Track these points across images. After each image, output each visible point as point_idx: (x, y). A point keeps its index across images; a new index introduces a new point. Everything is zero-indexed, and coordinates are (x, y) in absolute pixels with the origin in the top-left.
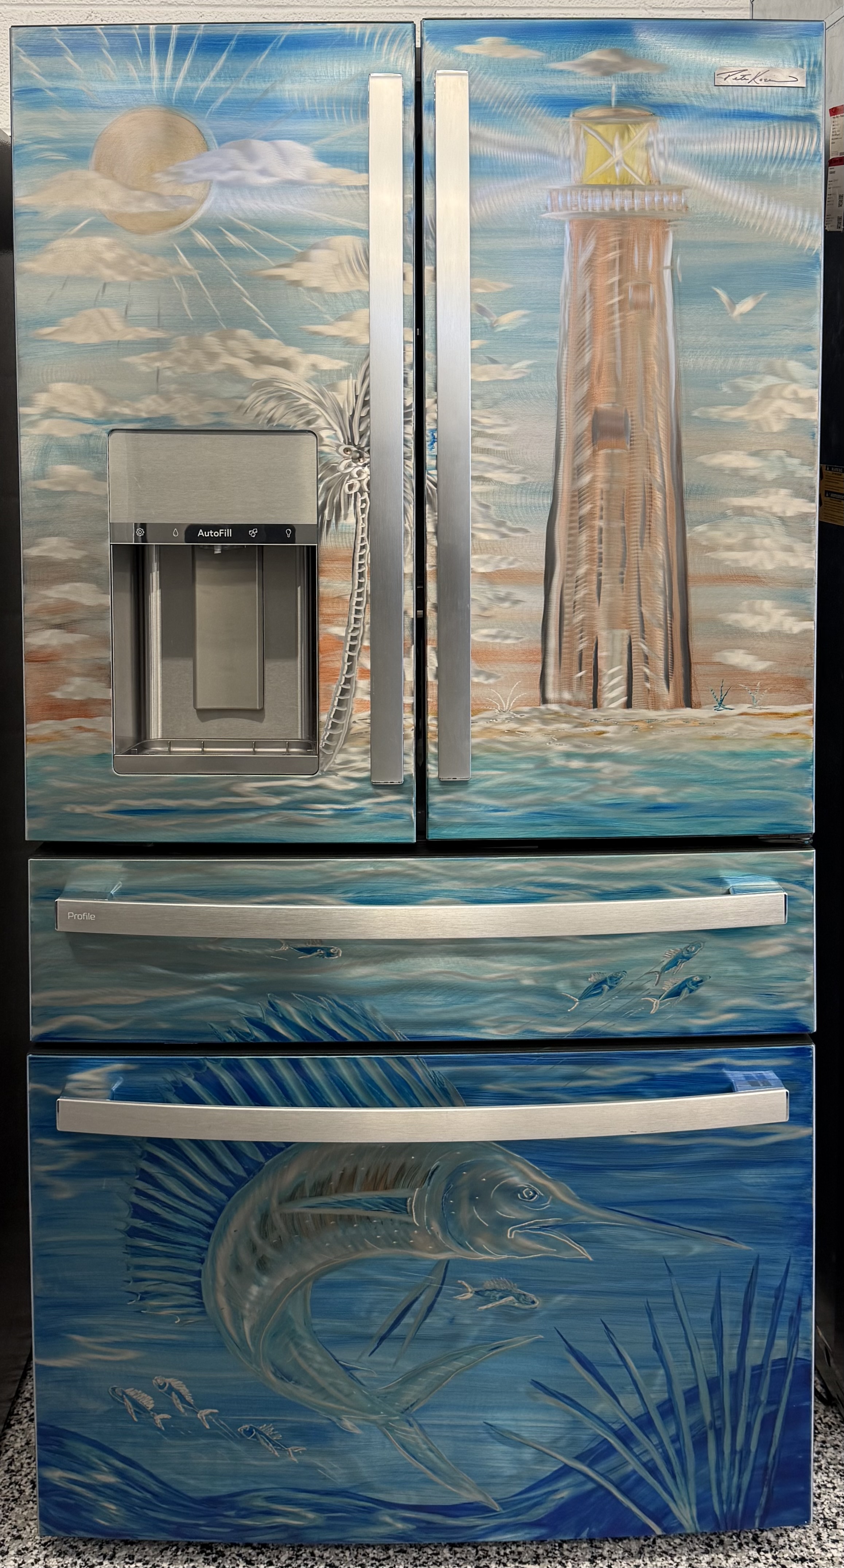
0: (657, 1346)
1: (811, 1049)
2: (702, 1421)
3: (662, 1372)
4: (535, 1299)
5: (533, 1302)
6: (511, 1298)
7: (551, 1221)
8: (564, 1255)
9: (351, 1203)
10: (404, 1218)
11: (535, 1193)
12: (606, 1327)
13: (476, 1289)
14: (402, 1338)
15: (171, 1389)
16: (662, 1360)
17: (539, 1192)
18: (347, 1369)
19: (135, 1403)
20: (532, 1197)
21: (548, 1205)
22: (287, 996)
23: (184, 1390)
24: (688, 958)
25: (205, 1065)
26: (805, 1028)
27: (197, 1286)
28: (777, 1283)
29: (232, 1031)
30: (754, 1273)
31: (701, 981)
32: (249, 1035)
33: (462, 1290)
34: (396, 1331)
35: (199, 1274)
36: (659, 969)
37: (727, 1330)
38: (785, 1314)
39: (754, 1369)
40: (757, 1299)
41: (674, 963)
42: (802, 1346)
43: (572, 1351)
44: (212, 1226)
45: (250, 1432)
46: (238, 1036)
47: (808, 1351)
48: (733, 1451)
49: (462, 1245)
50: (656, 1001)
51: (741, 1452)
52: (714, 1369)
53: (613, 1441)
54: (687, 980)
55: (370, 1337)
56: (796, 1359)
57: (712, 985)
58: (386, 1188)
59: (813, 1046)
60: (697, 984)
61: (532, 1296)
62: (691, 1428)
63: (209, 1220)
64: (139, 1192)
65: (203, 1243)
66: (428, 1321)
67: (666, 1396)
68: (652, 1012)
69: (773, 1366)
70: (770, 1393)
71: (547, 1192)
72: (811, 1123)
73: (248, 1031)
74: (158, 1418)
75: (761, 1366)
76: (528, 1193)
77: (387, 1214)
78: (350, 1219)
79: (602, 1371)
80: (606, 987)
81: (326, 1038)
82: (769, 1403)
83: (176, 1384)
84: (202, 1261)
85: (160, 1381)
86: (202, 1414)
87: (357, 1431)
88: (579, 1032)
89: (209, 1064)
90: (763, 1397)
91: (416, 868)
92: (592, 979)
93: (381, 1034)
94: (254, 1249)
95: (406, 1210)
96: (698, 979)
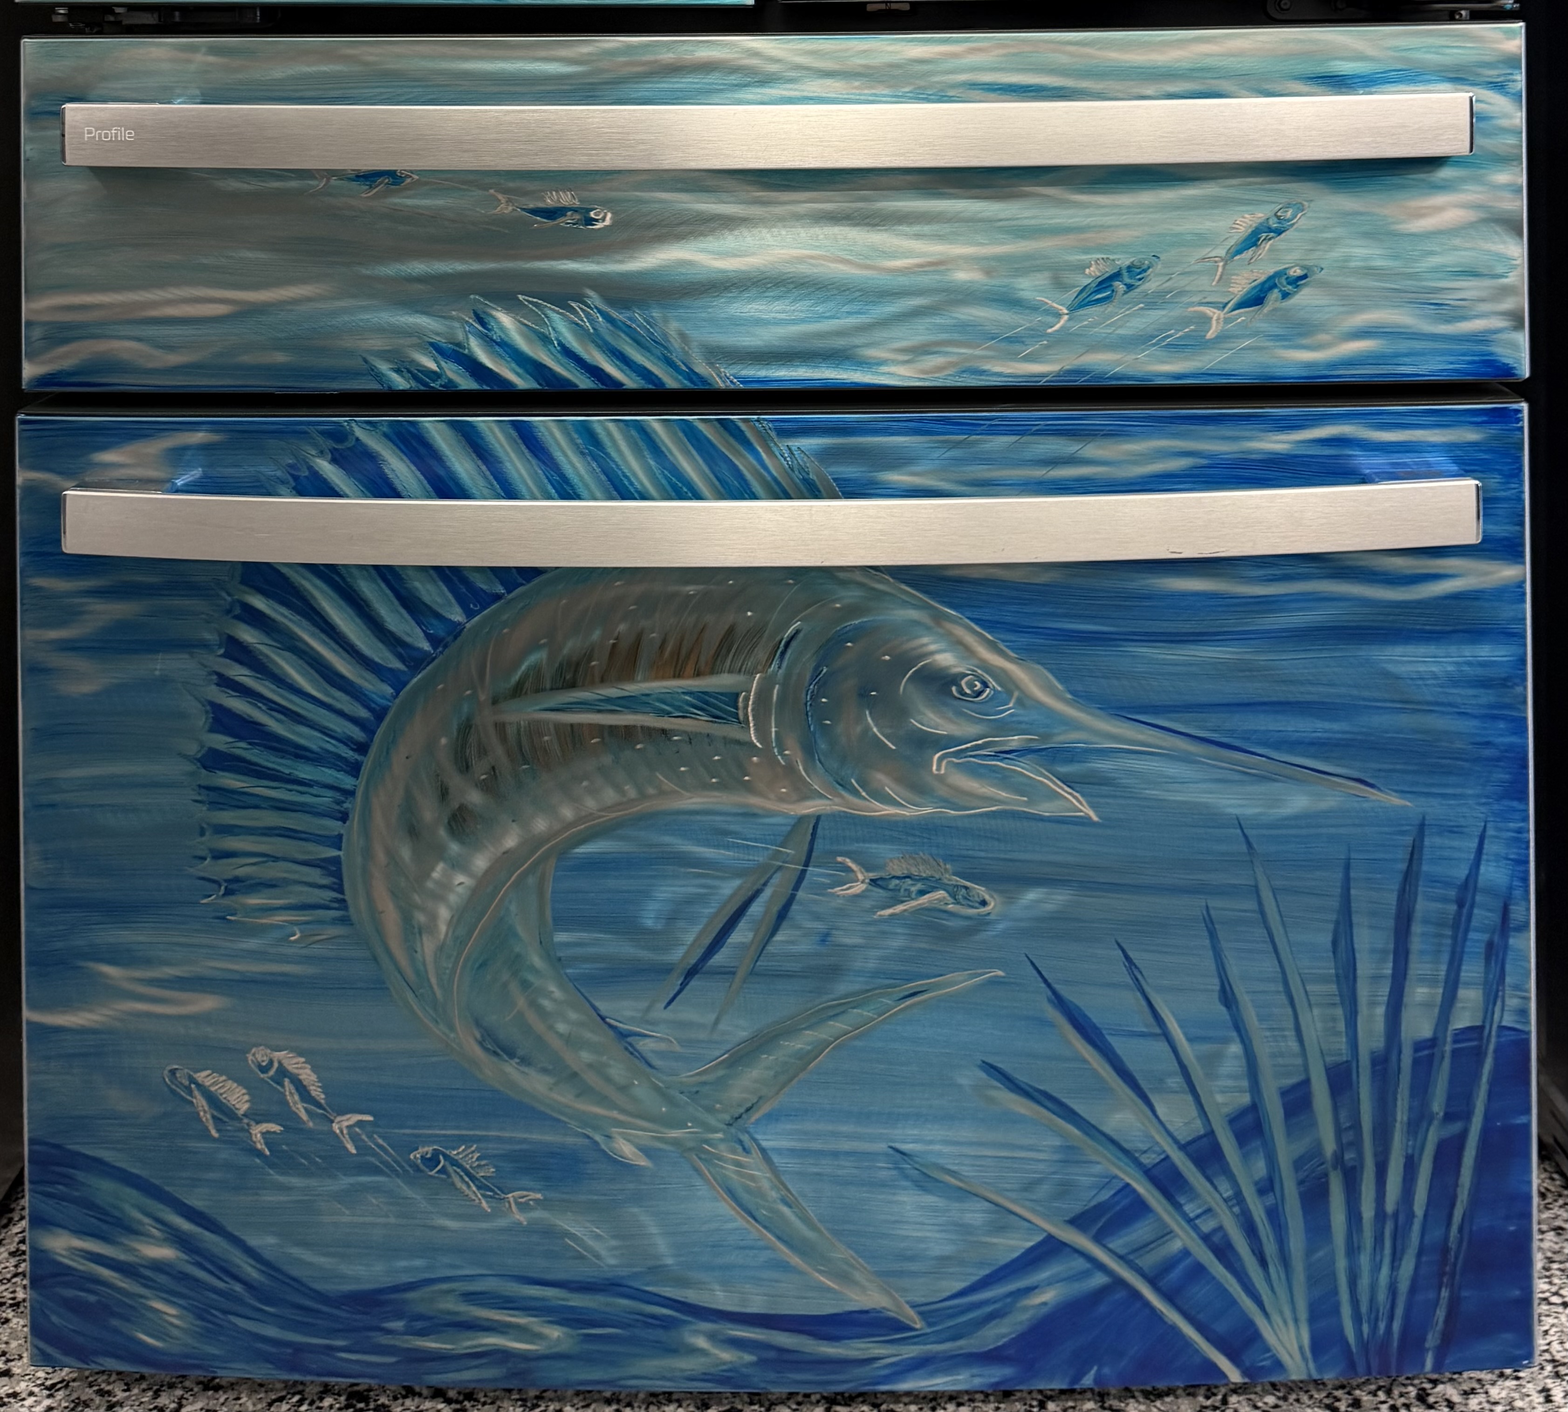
0: (1228, 998)
1: (1519, 411)
2: (1317, 1150)
3: (1235, 1048)
4: (987, 897)
5: (984, 903)
6: (941, 894)
7: (1015, 741)
8: (1046, 809)
9: (630, 703)
10: (731, 731)
11: (985, 685)
12: (1127, 957)
13: (872, 875)
14: (728, 973)
15: (283, 1072)
16: (1239, 1027)
17: (992, 682)
18: (623, 1035)
19: (213, 1100)
20: (979, 693)
21: (1010, 709)
22: (509, 301)
23: (308, 1076)
24: (1279, 232)
25: (352, 433)
26: (1508, 371)
27: (333, 868)
28: (1461, 872)
29: (405, 367)
30: (1415, 852)
31: (1305, 277)
32: (435, 376)
33: (845, 876)
34: (719, 959)
35: (337, 842)
36: (1222, 252)
37: (1364, 967)
38: (1477, 939)
39: (1418, 1046)
40: (1422, 906)
41: (1253, 240)
42: (1512, 1002)
43: (1059, 1001)
44: (362, 748)
45: (432, 1161)
46: (415, 377)
47: (1523, 1012)
48: (1380, 1215)
49: (844, 785)
50: (1215, 314)
51: (1396, 1215)
52: (1341, 1044)
53: (1143, 1188)
54: (1278, 274)
55: (666, 970)
56: (1501, 1028)
57: (1324, 285)
58: (698, 674)
59: (1525, 406)
60: (1297, 282)
61: (980, 891)
62: (1298, 1164)
63: (357, 733)
64: (227, 683)
65: (347, 781)
66: (778, 937)
67: (1246, 1099)
68: (1210, 335)
69: (1455, 1041)
70: (1451, 1098)
71: (1008, 683)
72: (1522, 555)
73: (433, 366)
74: (257, 1131)
75: (1432, 1043)
76: (971, 685)
77: (699, 724)
78: (628, 734)
79: (1118, 1044)
80: (1120, 286)
81: (584, 382)
82: (1449, 1117)
83: (294, 1063)
84: (344, 817)
85: (260, 1055)
86: (343, 1123)
87: (643, 1162)
88: (1070, 372)
89: (359, 432)
90: (1437, 1106)
91: (756, 54)
92: (1093, 271)
93: (691, 374)
94: (444, 793)
95: (736, 716)
96: (1299, 272)
